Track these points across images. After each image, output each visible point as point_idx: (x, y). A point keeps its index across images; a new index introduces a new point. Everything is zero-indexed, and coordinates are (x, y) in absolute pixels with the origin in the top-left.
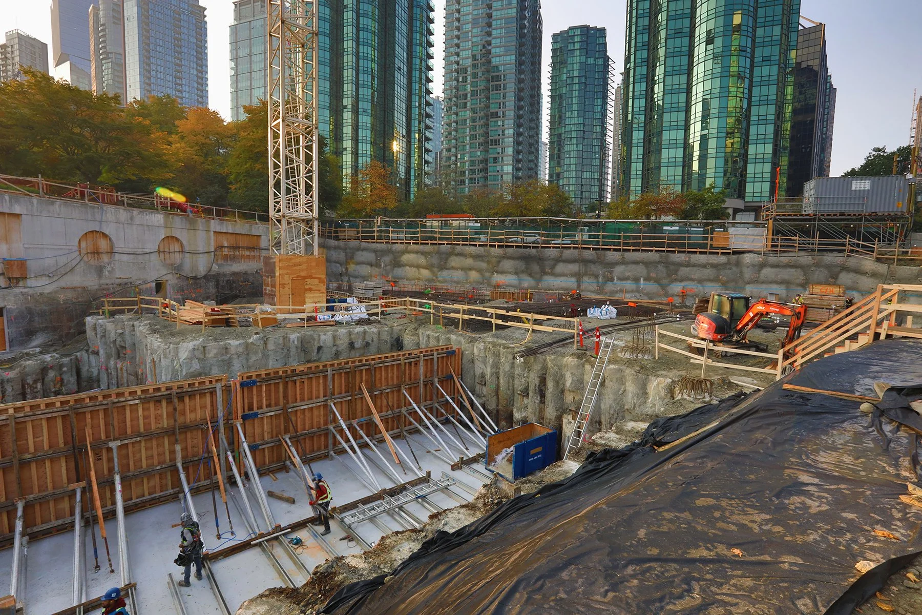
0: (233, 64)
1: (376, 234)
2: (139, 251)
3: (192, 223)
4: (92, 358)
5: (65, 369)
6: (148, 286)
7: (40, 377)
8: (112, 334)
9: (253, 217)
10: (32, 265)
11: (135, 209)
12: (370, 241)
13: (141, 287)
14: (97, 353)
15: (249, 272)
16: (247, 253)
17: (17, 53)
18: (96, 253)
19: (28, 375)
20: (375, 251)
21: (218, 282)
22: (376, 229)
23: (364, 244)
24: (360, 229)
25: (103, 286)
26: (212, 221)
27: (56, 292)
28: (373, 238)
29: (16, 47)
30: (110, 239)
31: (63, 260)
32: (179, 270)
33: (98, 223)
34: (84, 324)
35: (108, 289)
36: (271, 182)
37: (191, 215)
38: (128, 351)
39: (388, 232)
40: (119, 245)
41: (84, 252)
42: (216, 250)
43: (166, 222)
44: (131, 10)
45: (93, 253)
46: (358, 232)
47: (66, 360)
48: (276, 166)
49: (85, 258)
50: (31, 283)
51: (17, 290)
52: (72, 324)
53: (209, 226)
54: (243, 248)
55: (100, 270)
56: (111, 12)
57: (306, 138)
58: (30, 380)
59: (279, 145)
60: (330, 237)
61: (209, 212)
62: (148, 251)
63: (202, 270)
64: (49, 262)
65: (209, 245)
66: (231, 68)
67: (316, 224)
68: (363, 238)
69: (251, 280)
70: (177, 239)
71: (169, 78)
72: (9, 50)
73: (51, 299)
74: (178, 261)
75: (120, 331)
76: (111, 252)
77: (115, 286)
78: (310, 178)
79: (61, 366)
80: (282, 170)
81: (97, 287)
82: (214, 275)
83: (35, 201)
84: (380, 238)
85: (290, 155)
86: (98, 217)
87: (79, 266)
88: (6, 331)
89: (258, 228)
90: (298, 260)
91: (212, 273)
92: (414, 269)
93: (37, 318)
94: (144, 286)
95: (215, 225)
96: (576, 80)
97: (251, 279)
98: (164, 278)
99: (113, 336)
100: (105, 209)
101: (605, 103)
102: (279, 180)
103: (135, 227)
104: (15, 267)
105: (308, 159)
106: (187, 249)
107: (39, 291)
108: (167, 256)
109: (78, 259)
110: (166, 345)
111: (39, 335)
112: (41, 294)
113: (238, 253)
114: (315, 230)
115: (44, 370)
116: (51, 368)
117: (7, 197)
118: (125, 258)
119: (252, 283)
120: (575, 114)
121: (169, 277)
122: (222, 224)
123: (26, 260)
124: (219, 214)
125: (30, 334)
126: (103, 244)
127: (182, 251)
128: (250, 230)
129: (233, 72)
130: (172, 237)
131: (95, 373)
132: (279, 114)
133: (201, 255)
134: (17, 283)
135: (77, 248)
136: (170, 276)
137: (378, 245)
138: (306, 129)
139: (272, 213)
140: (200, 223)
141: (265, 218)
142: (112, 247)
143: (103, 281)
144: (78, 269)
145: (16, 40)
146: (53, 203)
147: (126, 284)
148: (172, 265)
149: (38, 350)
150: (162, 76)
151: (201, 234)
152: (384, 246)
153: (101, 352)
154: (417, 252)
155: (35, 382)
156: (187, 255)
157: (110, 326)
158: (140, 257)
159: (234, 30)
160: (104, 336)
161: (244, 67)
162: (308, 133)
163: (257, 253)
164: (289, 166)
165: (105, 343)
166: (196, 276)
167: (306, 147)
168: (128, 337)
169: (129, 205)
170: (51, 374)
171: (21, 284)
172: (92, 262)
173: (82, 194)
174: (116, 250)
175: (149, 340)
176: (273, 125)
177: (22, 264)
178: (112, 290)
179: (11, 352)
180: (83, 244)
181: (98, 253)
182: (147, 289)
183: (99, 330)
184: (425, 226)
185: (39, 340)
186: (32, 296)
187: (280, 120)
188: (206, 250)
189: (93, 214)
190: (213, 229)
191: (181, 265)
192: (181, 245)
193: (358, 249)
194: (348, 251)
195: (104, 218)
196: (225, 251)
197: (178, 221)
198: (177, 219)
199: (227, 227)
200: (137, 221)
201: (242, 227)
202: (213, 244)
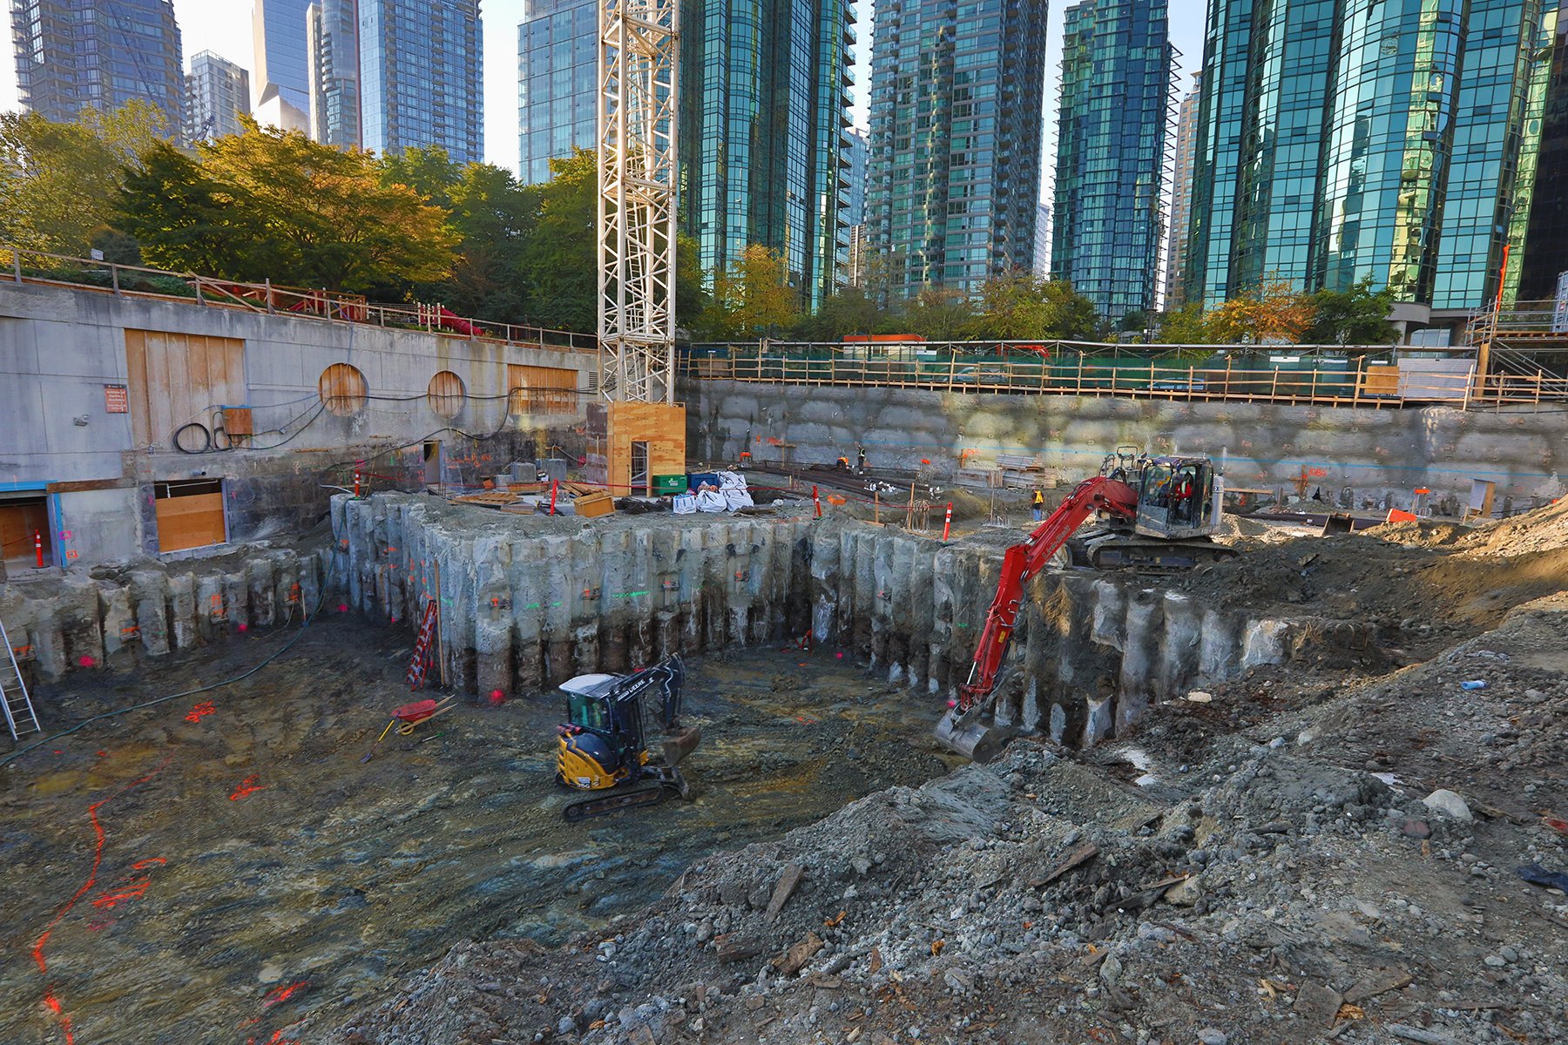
0: (523, 89)
1: (759, 368)
2: (402, 395)
3: (476, 350)
4: (340, 558)
5: (303, 573)
6: (413, 449)
7: (271, 582)
8: (369, 523)
9: (564, 340)
10: (258, 415)
11: (397, 330)
12: (750, 379)
13: (403, 450)
14: (346, 551)
15: (559, 429)
16: (557, 399)
17: (207, 87)
18: (343, 397)
19: (255, 579)
20: (758, 397)
21: (512, 444)
22: (760, 359)
23: (739, 385)
24: (734, 360)
25: (352, 450)
26: (506, 347)
27: (289, 457)
28: (755, 374)
29: (206, 78)
30: (362, 376)
31: (298, 409)
32: (457, 425)
33: (346, 352)
34: (329, 505)
35: (359, 454)
36: (602, 284)
37: (474, 338)
38: (392, 549)
39: (780, 364)
40: (375, 386)
41: (326, 395)
42: (510, 394)
43: (438, 347)
44: (369, 9)
45: (339, 398)
46: (730, 365)
47: (305, 560)
48: (610, 258)
49: (328, 406)
50: (260, 441)
51: (239, 453)
52: (311, 506)
53: (500, 356)
54: (550, 389)
55: (348, 424)
56: (339, 14)
57: (657, 210)
58: (258, 588)
59: (616, 224)
61: (499, 332)
62: (414, 395)
63: (490, 426)
64: (279, 412)
65: (501, 385)
66: (521, 96)
67: (671, 351)
68: (739, 374)
69: (562, 443)
70: (455, 377)
71: (426, 116)
72: (195, 83)
73: (284, 466)
74: (456, 411)
75: (380, 518)
76: (364, 397)
77: (368, 449)
78: (663, 277)
79: (299, 568)
80: (619, 265)
81: (343, 450)
82: (507, 434)
83: (262, 319)
84: (766, 374)
85: (632, 239)
86: (346, 343)
87: (320, 418)
88: (226, 513)
89: (575, 359)
90: (641, 411)
91: (505, 430)
92: (824, 428)
93: (264, 496)
94: (408, 450)
95: (510, 353)
96: (1107, 91)
97: (562, 440)
98: (437, 437)
99: (369, 526)
100: (355, 329)
101: (1161, 130)
102: (614, 281)
103: (396, 357)
104: (237, 419)
105: (660, 245)
106: (469, 392)
107: (266, 455)
108: (441, 402)
109: (319, 407)
110: (455, 539)
111: (267, 520)
112: (271, 459)
113: (542, 399)
114: (670, 362)
115: (277, 572)
116: (286, 571)
117: (226, 313)
118: (382, 405)
119: (566, 448)
120: (1104, 152)
121: (444, 436)
122: (520, 352)
123: (250, 410)
124: (515, 335)
125: (255, 519)
126: (352, 384)
127: (463, 396)
128: (562, 362)
129: (524, 102)
130: (448, 373)
131: (344, 580)
132: (616, 173)
133: (489, 402)
134: (240, 442)
135: (316, 390)
136: (446, 432)
137: (763, 387)
138: (656, 196)
139: (602, 334)
140: (489, 349)
141: (589, 342)
142: (365, 389)
143: (353, 441)
144: (317, 421)
145: (206, 68)
146: (285, 322)
147: (383, 446)
148: (447, 417)
149: (266, 543)
150: (414, 113)
152: (772, 388)
153: (353, 549)
154: (827, 399)
155: (266, 590)
156: (469, 401)
157: (365, 511)
158: (403, 404)
159: (527, 32)
160: (356, 525)
161: (541, 92)
162: (660, 203)
163: (571, 399)
164: (629, 258)
165: (358, 536)
166: (481, 435)
167: (656, 226)
168: (391, 528)
169: (388, 324)
170: (286, 579)
171: (244, 444)
172: (337, 412)
173: (321, 309)
174: (371, 393)
175: (427, 532)
176: (605, 190)
177: (246, 413)
178: (364, 456)
179: (233, 544)
180: (326, 384)
181: (346, 398)
182: (412, 454)
183: (349, 516)
184: (841, 355)
185: (268, 528)
186: (259, 462)
187: (618, 183)
188: (497, 393)
189: (339, 338)
190: (506, 360)
191: (460, 417)
192: (462, 385)
193: (730, 393)
194: (713, 395)
195: (354, 345)
196: (524, 395)
197: (456, 348)
198: (455, 344)
199: (527, 357)
200: (399, 348)
201: (549, 357)
202: (506, 383)
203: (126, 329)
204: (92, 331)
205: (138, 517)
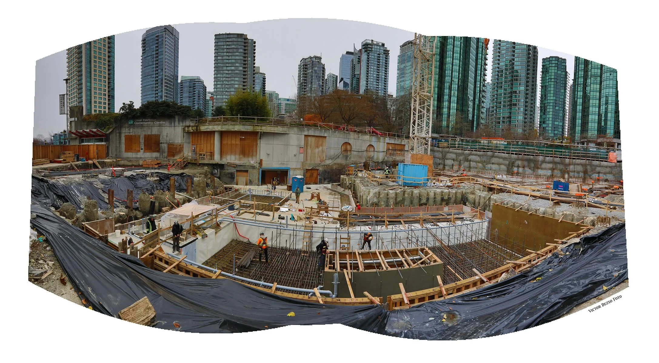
1: (457, 146)
2: (360, 150)
3: (379, 139)
9: (402, 136)
10: (328, 155)
11: (360, 134)
16: (399, 152)
20: (456, 154)
22: (457, 143)
23: (450, 150)
24: (449, 143)
25: (347, 164)
26: (386, 138)
27: (333, 165)
28: (455, 147)
30: (351, 145)
31: (336, 153)
32: (372, 159)
33: (348, 139)
36: (412, 121)
39: (463, 144)
40: (354, 148)
41: (342, 150)
42: (387, 151)
43: (370, 138)
45: (345, 151)
49: (343, 153)
50: (326, 161)
52: (336, 177)
53: (385, 141)
54: (397, 150)
55: (347, 157)
60: (435, 146)
61: (385, 134)
62: (362, 150)
63: (381, 159)
64: (332, 154)
65: (384, 148)
67: (430, 140)
70: (373, 146)
73: (331, 167)
74: (372, 155)
75: (350, 182)
76: (351, 151)
77: (351, 164)
81: (345, 164)
83: (330, 132)
84: (458, 147)
86: (348, 137)
88: (319, 177)
89: (404, 142)
90: (420, 156)
91: (384, 161)
92: (475, 163)
93: (326, 174)
94: (360, 165)
95: (387, 140)
102: (415, 120)
103: (359, 141)
106: (376, 150)
108: (368, 152)
109: (341, 153)
111: (326, 180)
112: (329, 165)
113: (395, 152)
114: (429, 143)
117: (323, 130)
118: (355, 153)
122: (390, 139)
124: (390, 135)
125: (324, 179)
126: (348, 147)
127: (374, 151)
128: (401, 142)
130: (371, 145)
133: (381, 153)
135: (340, 149)
137: (457, 151)
139: (411, 135)
140: (383, 138)
141: (408, 137)
142: (351, 149)
143: (347, 162)
144: (340, 156)
146: (335, 132)
147: (354, 163)
151: (382, 144)
154: (476, 155)
156: (375, 153)
158: (360, 153)
163: (403, 153)
166: (378, 162)
171: (324, 162)
173: (344, 129)
174: (353, 150)
176: (414, 96)
180: (343, 147)
181: (347, 151)
183: (344, 181)
186: (326, 166)
188: (383, 150)
190: (386, 142)
191: (373, 157)
192: (374, 149)
193: (448, 152)
194: (443, 153)
195: (350, 138)
196: (390, 151)
197: (375, 138)
199: (392, 141)
200: (360, 139)
201: (397, 141)
202: (386, 148)
203: (305, 135)
204: (299, 135)
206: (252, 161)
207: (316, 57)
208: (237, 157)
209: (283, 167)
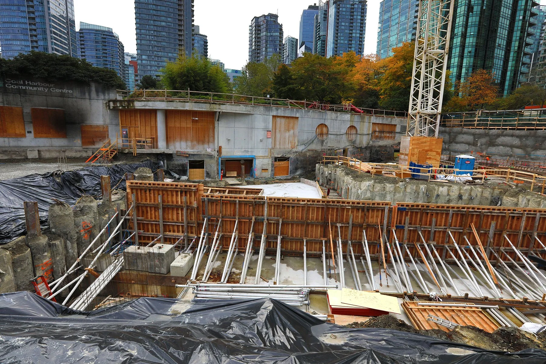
1: (476, 123)
2: (338, 133)
3: (362, 119)
6: (340, 151)
8: (326, 173)
10: (300, 140)
11: (339, 113)
12: (471, 126)
13: (337, 151)
14: (319, 181)
15: (388, 146)
16: (388, 135)
20: (474, 135)
21: (371, 150)
22: (476, 119)
23: (465, 130)
24: (464, 119)
25: (323, 150)
26: (372, 117)
27: (306, 152)
28: (473, 125)
30: (328, 128)
31: (310, 138)
32: (354, 144)
33: (324, 120)
34: (315, 167)
37: (361, 114)
39: (487, 120)
40: (331, 131)
41: (317, 134)
42: (372, 134)
43: (351, 118)
45: (321, 134)
46: (461, 121)
49: (318, 137)
53: (370, 120)
54: (386, 132)
55: (322, 142)
61: (371, 112)
62: (342, 133)
63: (364, 144)
64: (306, 138)
65: (369, 130)
67: (439, 117)
70: (355, 127)
74: (353, 139)
76: (327, 134)
77: (327, 150)
80: (421, 84)
81: (320, 151)
82: (369, 147)
83: (303, 111)
84: (479, 125)
88: (289, 167)
89: (395, 120)
95: (374, 119)
97: (388, 150)
98: (347, 147)
100: (327, 113)
103: (338, 121)
106: (359, 132)
108: (349, 136)
109: (315, 137)
111: (299, 170)
112: (301, 153)
113: (383, 135)
117: (295, 110)
118: (332, 137)
119: (389, 152)
122: (377, 118)
124: (376, 113)
126: (325, 130)
127: (357, 134)
128: (391, 121)
130: (353, 126)
133: (365, 136)
135: (315, 132)
136: (350, 146)
137: (477, 130)
139: (410, 111)
140: (367, 117)
142: (328, 131)
143: (323, 148)
144: (314, 141)
146: (309, 112)
147: (331, 149)
148: (350, 140)
152: (482, 131)
153: (321, 181)
154: (512, 136)
156: (358, 136)
157: (325, 169)
158: (338, 136)
166: (361, 147)
168: (333, 175)
169: (336, 110)
172: (320, 139)
174: (329, 133)
175: (346, 178)
176: (417, 56)
178: (325, 152)
179: (290, 176)
180: (318, 130)
181: (323, 134)
183: (320, 171)
184: (522, 115)
185: (299, 172)
186: (298, 153)
187: (423, 53)
188: (368, 133)
189: (323, 117)
190: (372, 121)
191: (355, 141)
192: (357, 131)
195: (326, 118)
196: (377, 134)
197: (356, 118)
198: (356, 117)
199: (379, 121)
200: (339, 119)
202: (371, 130)
203: (273, 116)
204: (266, 116)
205: (270, 166)
206: (209, 150)
207: (271, 15)
208: (189, 143)
209: (247, 155)
